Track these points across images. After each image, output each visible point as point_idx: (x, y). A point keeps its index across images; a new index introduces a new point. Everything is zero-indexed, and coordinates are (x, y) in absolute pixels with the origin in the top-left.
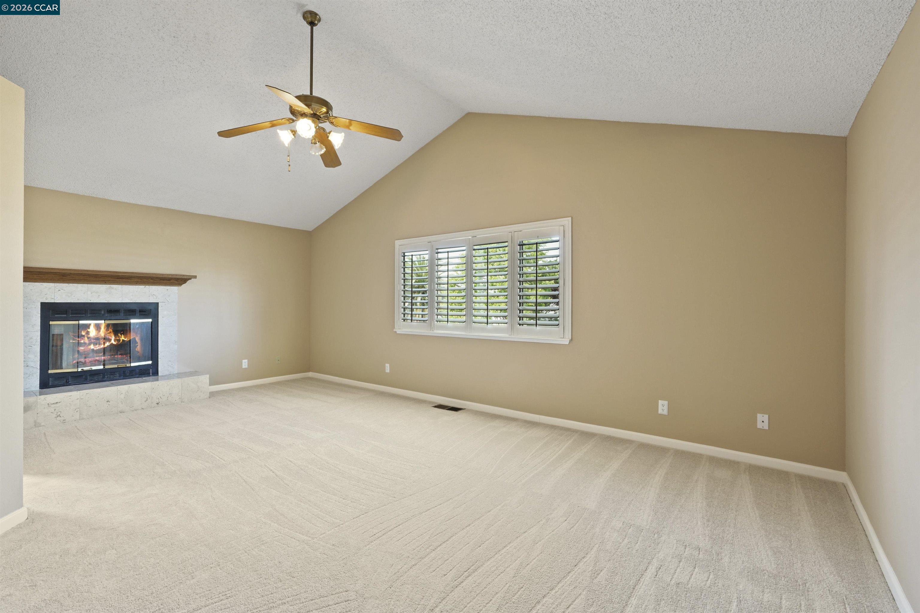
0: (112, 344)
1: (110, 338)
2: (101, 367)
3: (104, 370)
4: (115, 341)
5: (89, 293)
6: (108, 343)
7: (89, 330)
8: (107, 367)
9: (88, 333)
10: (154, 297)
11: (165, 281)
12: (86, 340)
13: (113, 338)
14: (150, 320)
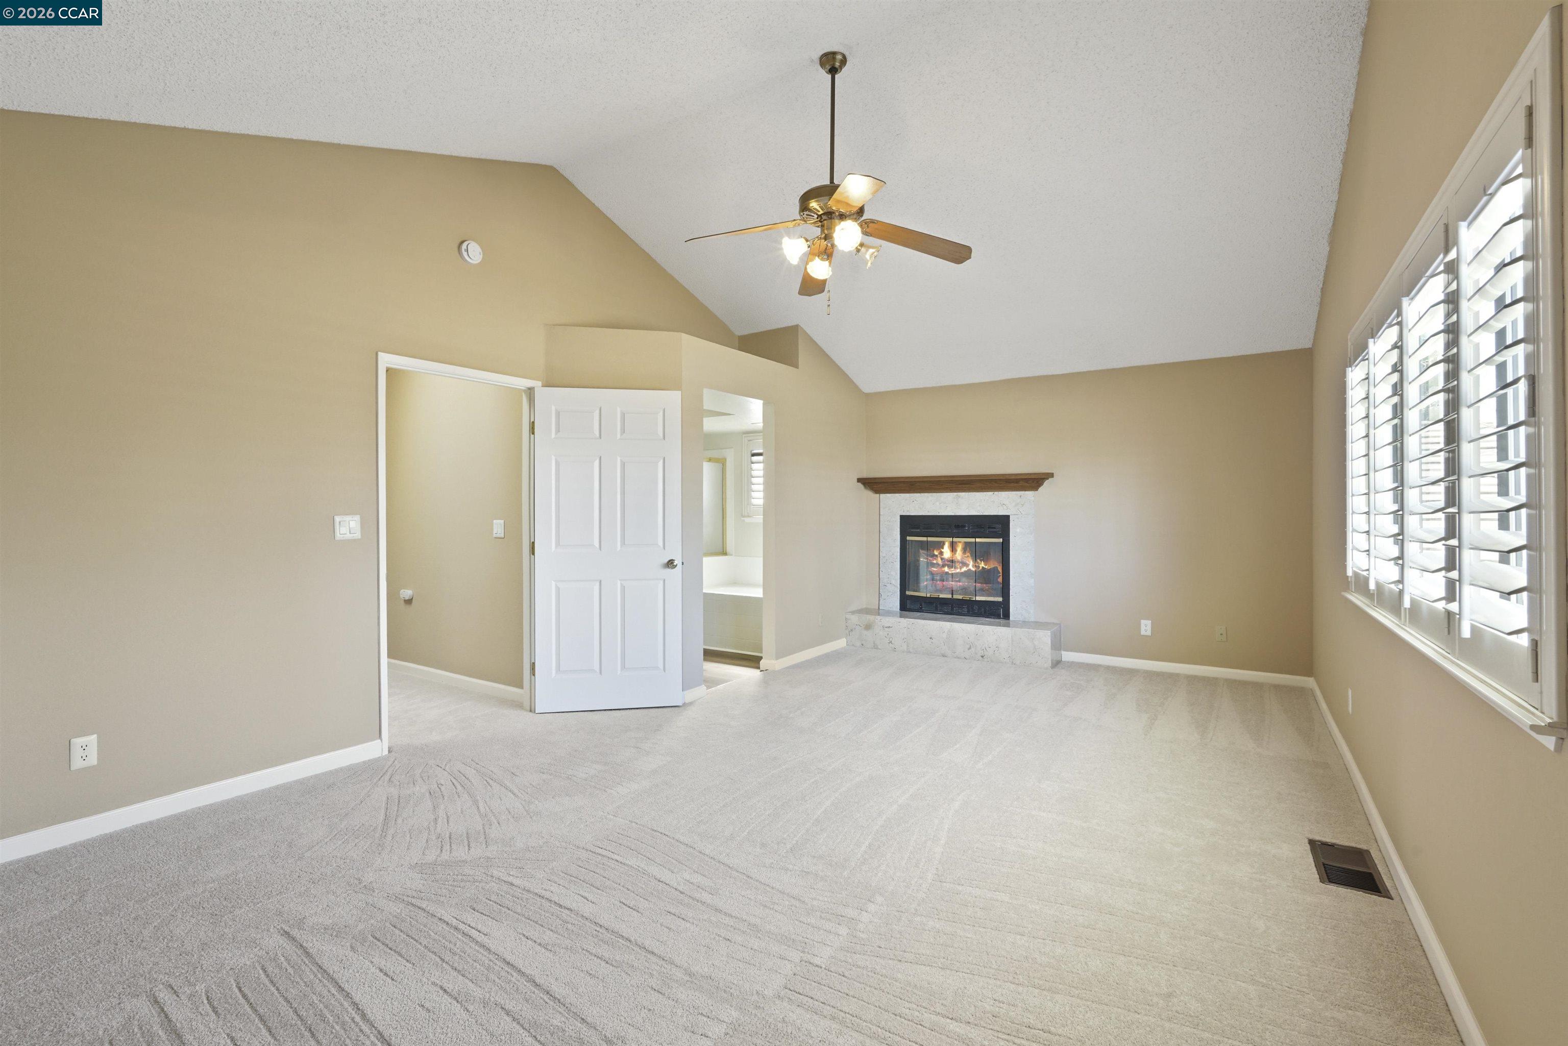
0: (970, 570)
1: (968, 562)
2: (950, 596)
3: (951, 600)
4: (973, 566)
5: (938, 503)
6: (965, 568)
7: (942, 550)
8: (955, 597)
9: (941, 553)
10: (1005, 507)
11: (1012, 485)
12: (940, 562)
13: (971, 563)
14: (1001, 540)
